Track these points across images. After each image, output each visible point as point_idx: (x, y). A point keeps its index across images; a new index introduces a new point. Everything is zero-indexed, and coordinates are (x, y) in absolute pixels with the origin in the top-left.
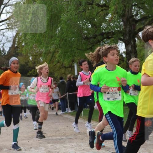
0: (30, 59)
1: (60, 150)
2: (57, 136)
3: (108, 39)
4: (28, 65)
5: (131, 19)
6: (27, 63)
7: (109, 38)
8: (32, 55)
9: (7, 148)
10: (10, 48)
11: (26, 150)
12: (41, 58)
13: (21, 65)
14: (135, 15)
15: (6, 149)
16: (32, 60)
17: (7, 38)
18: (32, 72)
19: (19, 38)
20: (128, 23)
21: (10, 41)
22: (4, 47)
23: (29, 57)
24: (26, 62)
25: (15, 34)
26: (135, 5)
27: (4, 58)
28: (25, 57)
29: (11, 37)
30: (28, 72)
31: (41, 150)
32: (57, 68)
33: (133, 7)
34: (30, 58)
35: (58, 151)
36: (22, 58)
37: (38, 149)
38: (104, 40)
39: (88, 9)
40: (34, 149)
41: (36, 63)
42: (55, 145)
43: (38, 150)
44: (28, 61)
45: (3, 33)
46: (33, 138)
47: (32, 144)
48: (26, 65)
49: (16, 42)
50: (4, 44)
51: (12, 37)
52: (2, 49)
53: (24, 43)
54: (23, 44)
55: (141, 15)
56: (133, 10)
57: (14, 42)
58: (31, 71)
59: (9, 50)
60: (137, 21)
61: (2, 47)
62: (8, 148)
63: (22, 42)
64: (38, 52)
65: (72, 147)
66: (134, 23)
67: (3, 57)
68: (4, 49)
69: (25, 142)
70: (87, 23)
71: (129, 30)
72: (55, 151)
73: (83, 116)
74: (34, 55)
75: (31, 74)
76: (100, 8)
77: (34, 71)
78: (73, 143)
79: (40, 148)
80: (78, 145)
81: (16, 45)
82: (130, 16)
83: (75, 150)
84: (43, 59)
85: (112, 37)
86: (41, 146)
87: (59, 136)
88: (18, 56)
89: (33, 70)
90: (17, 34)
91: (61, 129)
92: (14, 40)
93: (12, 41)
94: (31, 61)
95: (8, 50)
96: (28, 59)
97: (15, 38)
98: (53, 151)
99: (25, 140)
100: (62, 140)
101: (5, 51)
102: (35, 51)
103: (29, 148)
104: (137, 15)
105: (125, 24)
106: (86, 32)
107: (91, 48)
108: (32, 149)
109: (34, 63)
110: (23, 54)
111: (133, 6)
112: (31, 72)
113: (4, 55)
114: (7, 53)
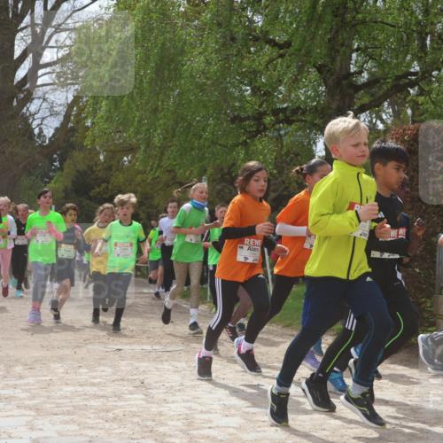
0: (99, 159)
1: (147, 376)
2: (143, 344)
3: (286, 125)
4: (93, 172)
5: (344, 82)
6: (90, 168)
7: (289, 122)
8: (105, 151)
9: (22, 364)
10: (57, 129)
11: (67, 373)
12: (125, 158)
13: (78, 171)
14: (355, 73)
15: (21, 367)
16: (105, 161)
17: (52, 107)
18: (101, 189)
19: (79, 108)
20: (338, 91)
21: (57, 114)
22: (42, 126)
23: (98, 153)
24: (88, 166)
25: (71, 98)
26: (357, 50)
27: (38, 153)
28: (90, 154)
29: (60, 105)
30: (93, 188)
31: (103, 373)
32: (161, 186)
33: (354, 55)
34: (102, 157)
35: (142, 377)
36: (82, 155)
37: (96, 371)
38: (277, 126)
39: (250, 52)
40: (87, 371)
41: (114, 169)
42: (137, 364)
43: (94, 374)
44: (96, 164)
45: (45, 94)
46: (86, 344)
47: (82, 358)
48: (89, 172)
49: (72, 118)
50: (43, 119)
51: (63, 105)
52: (36, 131)
53: (90, 121)
54: (89, 123)
55: (370, 73)
56: (353, 62)
57: (67, 117)
58: (99, 186)
59: (54, 135)
60: (358, 88)
61: (38, 125)
62: (26, 365)
63: (86, 118)
64: (120, 144)
65: (175, 371)
66: (351, 91)
67: (38, 150)
68: (41, 131)
69: (67, 352)
70: (242, 83)
71: (338, 107)
72: (135, 377)
73: (208, 300)
74: (111, 151)
75: (99, 193)
76: (277, 50)
77: (107, 188)
78: (180, 361)
79: (102, 368)
80: (189, 367)
81: (70, 125)
82: (344, 73)
83: (183, 378)
84: (130, 162)
85: (298, 121)
86: (103, 365)
87: (149, 344)
88: (74, 152)
89: (103, 185)
90: (77, 99)
91: (153, 328)
92: (66, 112)
93: (64, 113)
94: (102, 164)
95: (51, 135)
96: (96, 159)
97: (70, 106)
98: (130, 377)
99: (68, 347)
100: (153, 354)
101: (44, 136)
102: (114, 140)
103: (74, 368)
104: (360, 73)
105: (330, 92)
106: (237, 104)
107: (245, 141)
108: (81, 370)
109: (110, 168)
110: (86, 146)
111: (353, 51)
112: (98, 190)
113: (40, 145)
114: (47, 142)
